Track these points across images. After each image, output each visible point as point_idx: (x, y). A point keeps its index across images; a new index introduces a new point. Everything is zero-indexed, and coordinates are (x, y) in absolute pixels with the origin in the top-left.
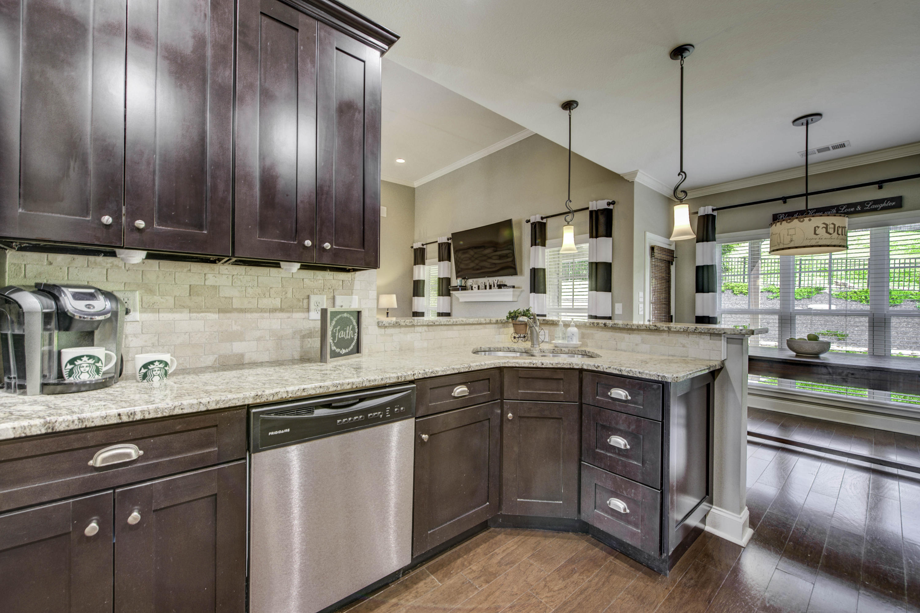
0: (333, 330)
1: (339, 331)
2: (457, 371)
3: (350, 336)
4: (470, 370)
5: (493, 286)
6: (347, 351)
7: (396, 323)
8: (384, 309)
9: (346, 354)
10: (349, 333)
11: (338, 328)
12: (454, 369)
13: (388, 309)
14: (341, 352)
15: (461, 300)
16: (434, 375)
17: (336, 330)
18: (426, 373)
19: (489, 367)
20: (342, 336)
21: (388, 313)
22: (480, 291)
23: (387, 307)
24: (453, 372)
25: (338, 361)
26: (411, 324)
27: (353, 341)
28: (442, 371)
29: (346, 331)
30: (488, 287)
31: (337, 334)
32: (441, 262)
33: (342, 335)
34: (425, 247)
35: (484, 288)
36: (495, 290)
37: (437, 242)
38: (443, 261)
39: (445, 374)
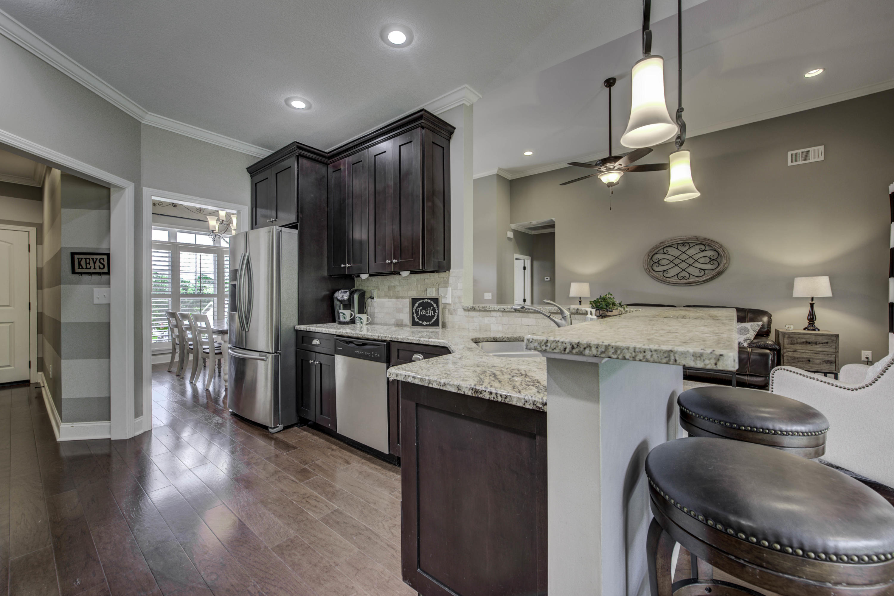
0: (416, 309)
1: (421, 310)
2: (410, 341)
3: (430, 315)
4: (420, 343)
6: (428, 323)
7: (473, 307)
8: (803, 299)
9: (426, 325)
10: (430, 312)
11: (420, 309)
12: (408, 339)
13: (812, 299)
14: (423, 323)
16: (396, 340)
17: (419, 310)
18: (392, 338)
19: (435, 344)
20: (424, 314)
21: (812, 304)
23: (814, 296)
24: (408, 341)
25: (417, 328)
26: (484, 309)
27: (433, 318)
28: (401, 339)
29: (427, 310)
31: (419, 312)
33: (424, 312)
39: (402, 341)
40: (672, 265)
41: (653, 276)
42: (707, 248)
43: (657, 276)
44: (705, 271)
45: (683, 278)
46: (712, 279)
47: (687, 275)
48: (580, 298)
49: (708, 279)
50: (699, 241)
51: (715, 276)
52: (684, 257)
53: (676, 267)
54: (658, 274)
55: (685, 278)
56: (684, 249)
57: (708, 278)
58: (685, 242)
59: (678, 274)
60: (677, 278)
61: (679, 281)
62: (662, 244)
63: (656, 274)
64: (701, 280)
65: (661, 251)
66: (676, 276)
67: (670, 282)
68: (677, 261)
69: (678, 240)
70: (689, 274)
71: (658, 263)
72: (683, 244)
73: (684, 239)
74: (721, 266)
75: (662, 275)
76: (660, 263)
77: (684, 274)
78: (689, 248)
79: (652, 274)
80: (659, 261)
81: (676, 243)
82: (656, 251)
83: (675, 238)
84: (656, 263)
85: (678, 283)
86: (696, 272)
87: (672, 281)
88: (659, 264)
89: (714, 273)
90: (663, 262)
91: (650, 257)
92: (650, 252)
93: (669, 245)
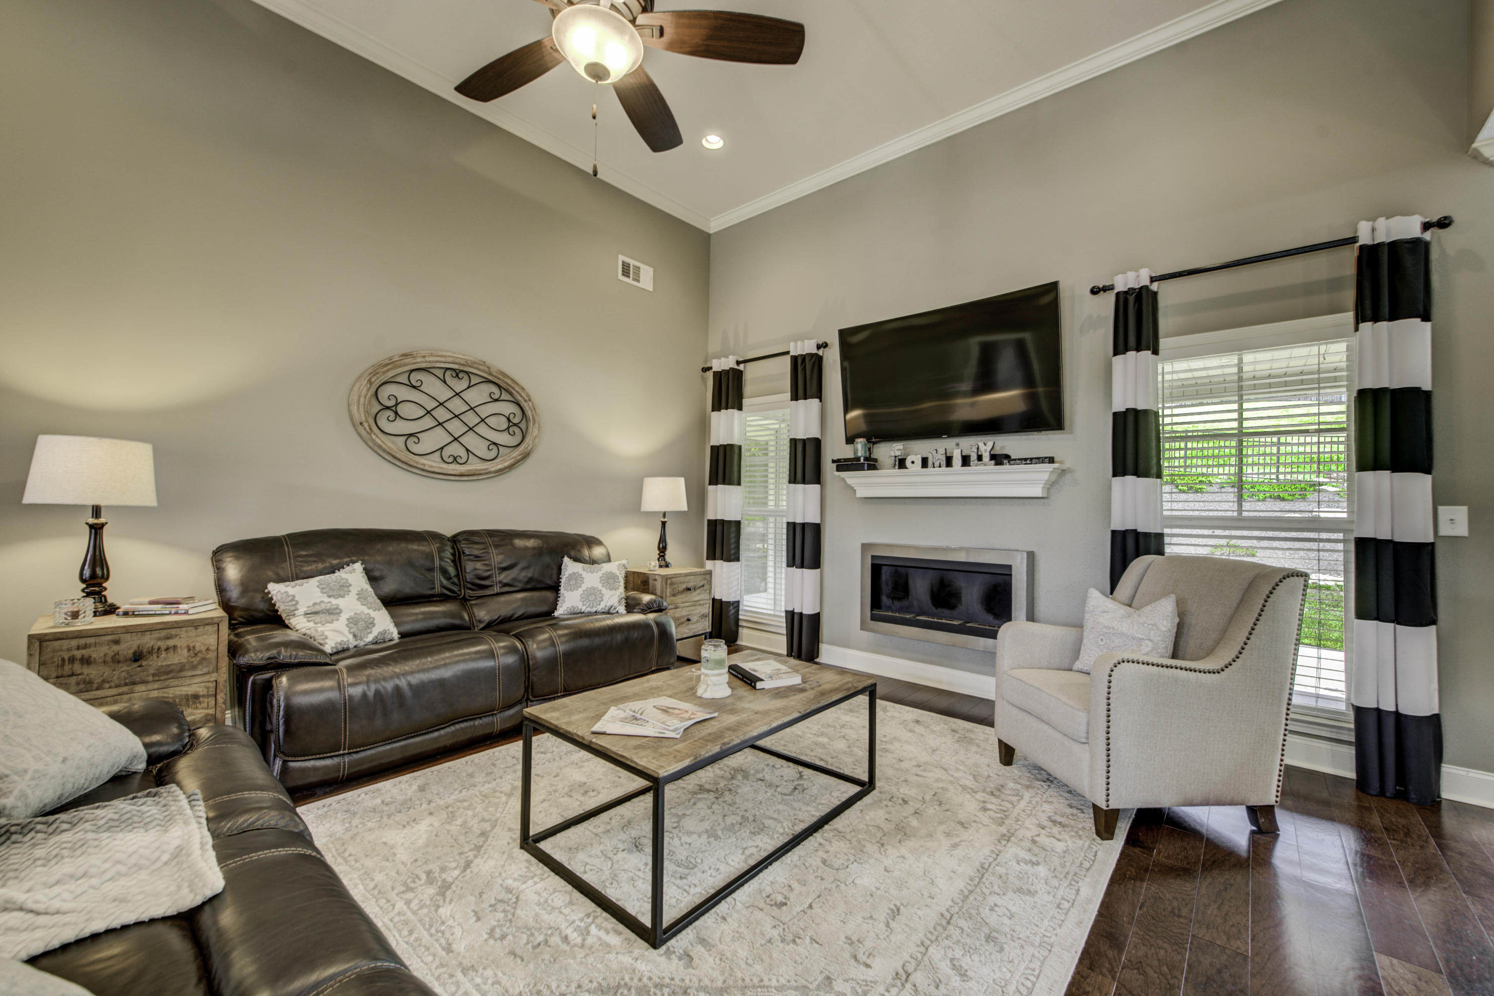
5: (974, 457)
8: (653, 514)
13: (664, 515)
15: (861, 493)
21: (664, 524)
22: (930, 470)
23: (664, 510)
30: (957, 461)
32: (801, 402)
34: (741, 367)
35: (944, 463)
36: (981, 468)
37: (788, 353)
38: (805, 398)
40: (428, 422)
41: (380, 447)
42: (505, 396)
43: (389, 447)
44: (500, 448)
45: (455, 459)
46: (511, 467)
47: (462, 453)
48: (97, 511)
49: (506, 468)
50: (491, 374)
51: (519, 461)
52: (457, 406)
53: (439, 430)
54: (393, 443)
55: (458, 460)
56: (459, 386)
57: (506, 464)
58: (462, 368)
59: (442, 448)
60: (439, 459)
61: (445, 466)
62: (409, 360)
63: (388, 443)
64: (493, 469)
65: (403, 379)
66: (438, 454)
67: (427, 468)
68: (442, 414)
69: (449, 360)
70: (468, 450)
71: (394, 409)
72: (457, 373)
73: (462, 362)
74: (528, 439)
75: (404, 447)
76: (400, 409)
77: (455, 449)
78: (469, 387)
79: (378, 440)
80: (396, 405)
81: (442, 365)
82: (391, 374)
83: (441, 353)
84: (388, 408)
85: (445, 472)
86: (480, 447)
87: (431, 466)
88: (396, 413)
89: (517, 453)
90: (405, 410)
91: (373, 390)
92: (375, 373)
93: (424, 365)
